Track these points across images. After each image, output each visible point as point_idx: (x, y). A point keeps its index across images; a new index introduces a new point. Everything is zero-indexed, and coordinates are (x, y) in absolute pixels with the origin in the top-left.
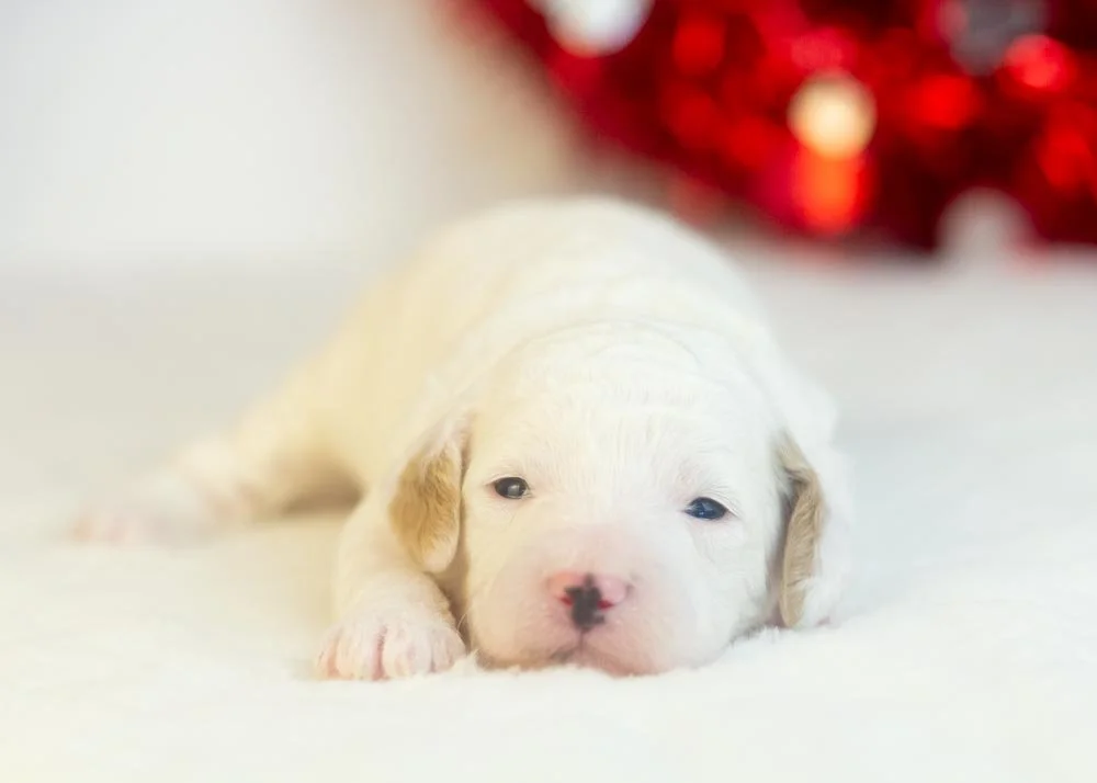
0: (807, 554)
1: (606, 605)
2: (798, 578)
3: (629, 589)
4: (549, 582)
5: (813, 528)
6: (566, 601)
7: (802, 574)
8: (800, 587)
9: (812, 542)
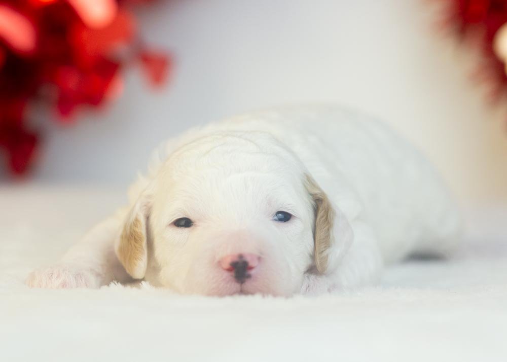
0: (327, 236)
1: (251, 268)
2: (323, 249)
3: (259, 259)
4: (220, 263)
5: (328, 223)
6: (229, 270)
7: (325, 247)
8: (325, 254)
9: (328, 230)
